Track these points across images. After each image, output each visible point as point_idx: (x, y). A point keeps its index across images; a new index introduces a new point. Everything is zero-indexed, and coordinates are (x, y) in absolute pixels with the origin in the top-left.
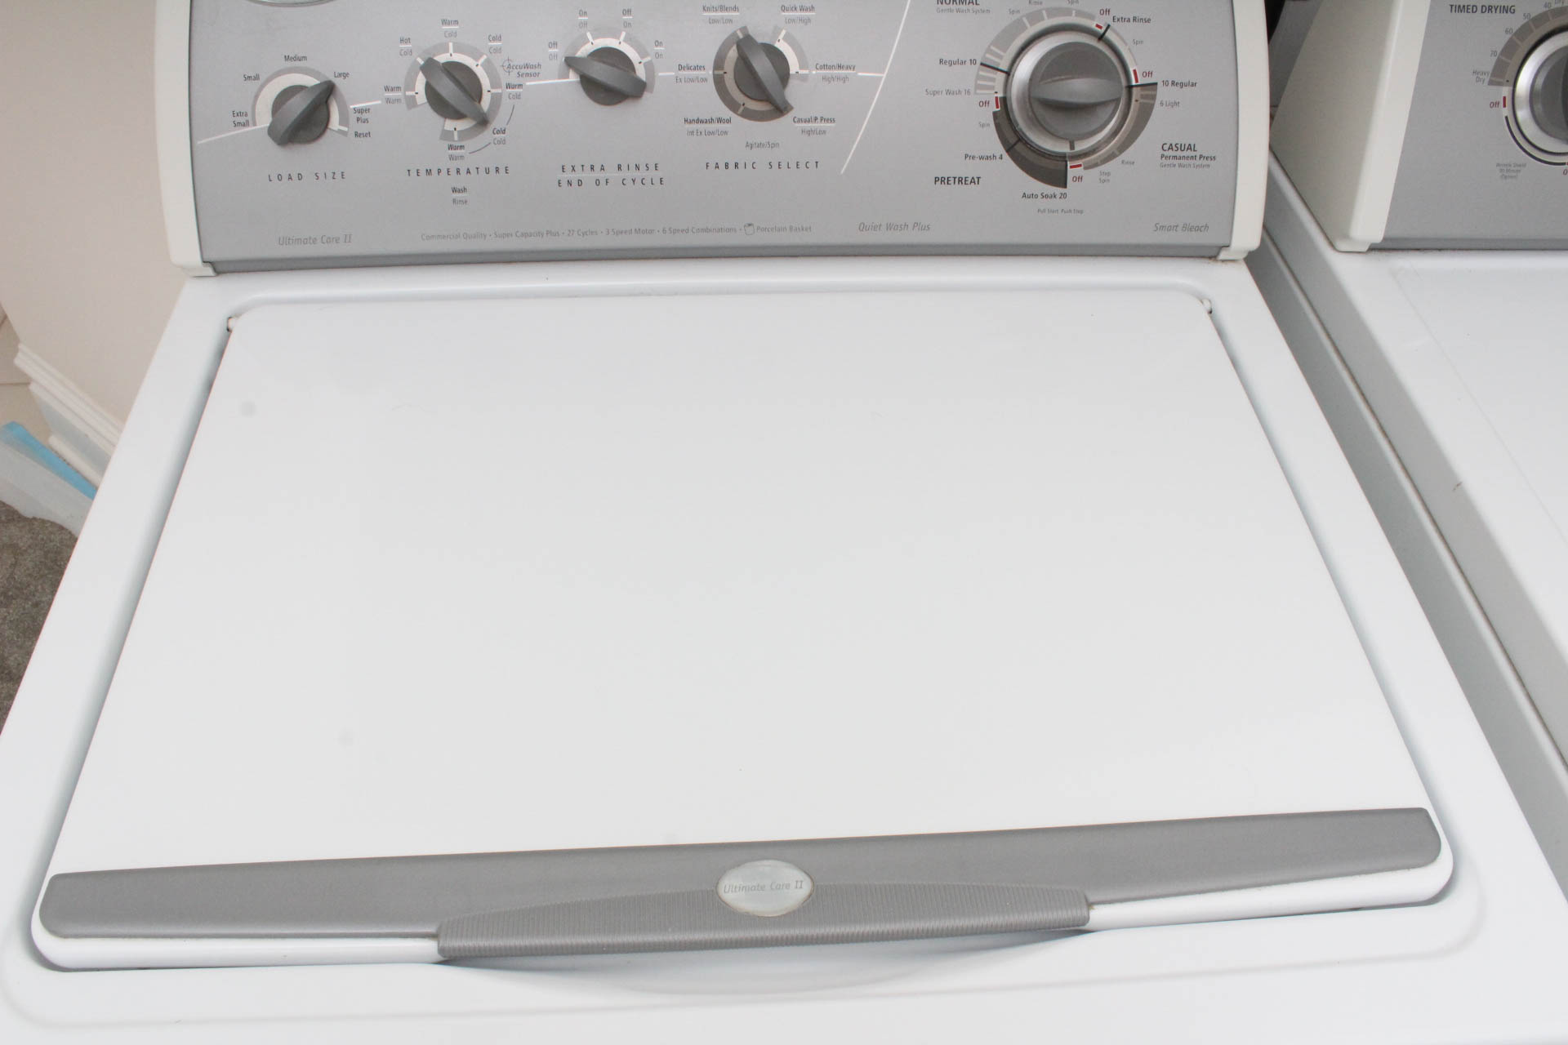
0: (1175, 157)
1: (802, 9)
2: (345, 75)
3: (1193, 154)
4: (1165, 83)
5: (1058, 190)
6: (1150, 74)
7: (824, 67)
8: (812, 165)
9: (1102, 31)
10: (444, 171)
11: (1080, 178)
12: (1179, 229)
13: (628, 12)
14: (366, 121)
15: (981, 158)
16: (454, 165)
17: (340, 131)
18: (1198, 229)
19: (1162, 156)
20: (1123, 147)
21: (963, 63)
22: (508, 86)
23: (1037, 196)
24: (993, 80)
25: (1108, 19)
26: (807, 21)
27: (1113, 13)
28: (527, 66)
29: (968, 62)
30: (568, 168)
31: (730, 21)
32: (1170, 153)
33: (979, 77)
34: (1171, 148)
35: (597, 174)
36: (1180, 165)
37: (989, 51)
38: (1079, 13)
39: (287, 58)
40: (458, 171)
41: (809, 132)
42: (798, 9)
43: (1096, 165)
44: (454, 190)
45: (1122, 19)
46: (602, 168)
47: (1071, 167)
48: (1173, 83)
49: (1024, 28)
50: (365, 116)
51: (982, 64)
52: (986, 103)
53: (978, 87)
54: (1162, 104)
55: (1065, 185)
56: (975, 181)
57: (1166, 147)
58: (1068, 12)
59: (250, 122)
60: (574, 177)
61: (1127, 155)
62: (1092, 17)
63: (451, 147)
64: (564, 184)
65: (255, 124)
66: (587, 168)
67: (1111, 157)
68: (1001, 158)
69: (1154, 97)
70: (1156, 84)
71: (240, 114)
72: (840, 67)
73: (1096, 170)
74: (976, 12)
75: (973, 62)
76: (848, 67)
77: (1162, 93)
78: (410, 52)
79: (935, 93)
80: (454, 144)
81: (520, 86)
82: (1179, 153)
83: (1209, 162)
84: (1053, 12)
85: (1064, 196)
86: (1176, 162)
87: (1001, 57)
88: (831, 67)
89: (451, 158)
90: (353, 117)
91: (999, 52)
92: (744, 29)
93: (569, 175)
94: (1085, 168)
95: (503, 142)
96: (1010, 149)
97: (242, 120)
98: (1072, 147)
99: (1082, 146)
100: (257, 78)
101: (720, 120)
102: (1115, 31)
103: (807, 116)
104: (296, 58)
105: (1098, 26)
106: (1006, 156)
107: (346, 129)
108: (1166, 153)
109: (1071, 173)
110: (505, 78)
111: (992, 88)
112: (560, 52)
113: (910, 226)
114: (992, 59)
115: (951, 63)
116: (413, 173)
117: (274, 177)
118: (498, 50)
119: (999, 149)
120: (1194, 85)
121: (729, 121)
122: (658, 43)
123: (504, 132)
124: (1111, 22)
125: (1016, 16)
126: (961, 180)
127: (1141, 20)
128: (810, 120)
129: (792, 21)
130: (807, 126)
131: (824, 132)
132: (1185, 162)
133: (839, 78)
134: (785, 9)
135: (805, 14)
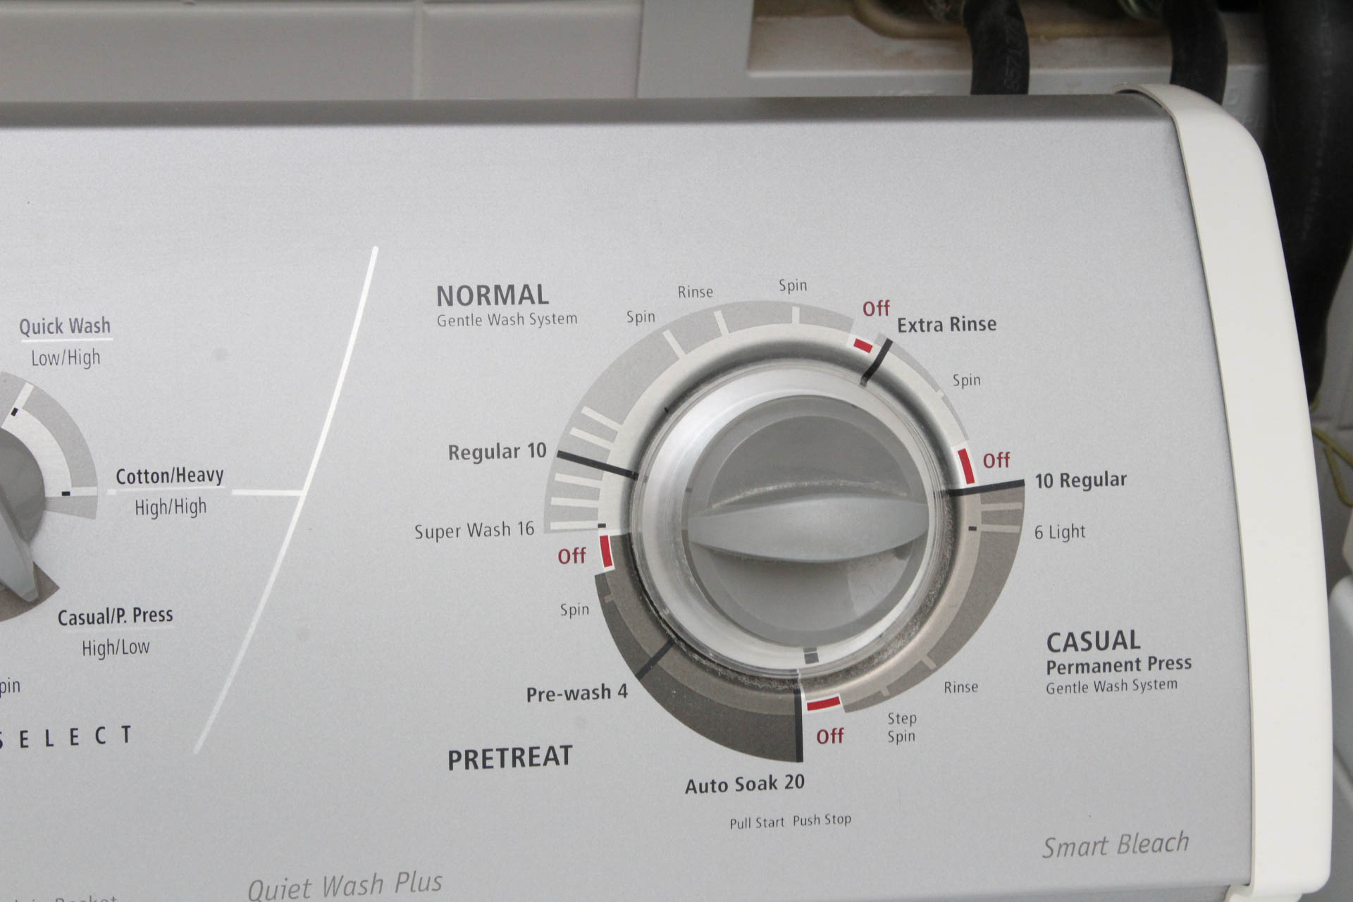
0: (1083, 667)
1: (76, 327)
3: (1131, 655)
4: (1044, 481)
5: (780, 769)
6: (1003, 458)
7: (135, 478)
8: (113, 735)
9: (871, 356)
11: (838, 734)
12: (1111, 848)
15: (571, 695)
18: (1162, 845)
19: (1051, 666)
20: (945, 650)
21: (512, 453)
23: (724, 787)
24: (594, 494)
25: (884, 327)
26: (92, 358)
27: (897, 310)
29: (525, 452)
32: (1071, 657)
33: (554, 489)
34: (1071, 642)
36: (1099, 687)
37: (579, 420)
38: (810, 315)
41: (105, 649)
42: (66, 328)
43: (876, 699)
45: (921, 325)
47: (812, 706)
48: (1064, 479)
49: (672, 358)
51: (562, 455)
52: (578, 554)
53: (553, 513)
54: (1038, 533)
55: (799, 758)
56: (558, 755)
57: (1058, 643)
58: (779, 313)
61: (954, 669)
62: (844, 324)
67: (914, 675)
68: (624, 692)
69: (1017, 518)
70: (1020, 483)
72: (181, 475)
73: (879, 711)
74: (541, 321)
75: (537, 450)
76: (204, 476)
77: (1036, 503)
79: (439, 534)
82: (1094, 656)
83: (1174, 674)
84: (740, 315)
85: (798, 781)
86: (1088, 678)
87: (611, 435)
88: (162, 477)
91: (604, 421)
94: (849, 708)
96: (645, 671)
98: (812, 658)
99: (832, 655)
102: (904, 356)
103: (97, 608)
105: (859, 344)
106: (635, 686)
108: (1059, 658)
109: (812, 722)
111: (591, 514)
113: (390, 882)
114: (587, 442)
115: (480, 455)
119: (619, 671)
120: (1119, 481)
124: (892, 334)
125: (646, 328)
126: (520, 756)
127: (971, 325)
128: (104, 618)
129: (52, 359)
130: (97, 633)
131: (144, 648)
132: (1110, 677)
133: (179, 506)
134: (28, 328)
135: (84, 342)
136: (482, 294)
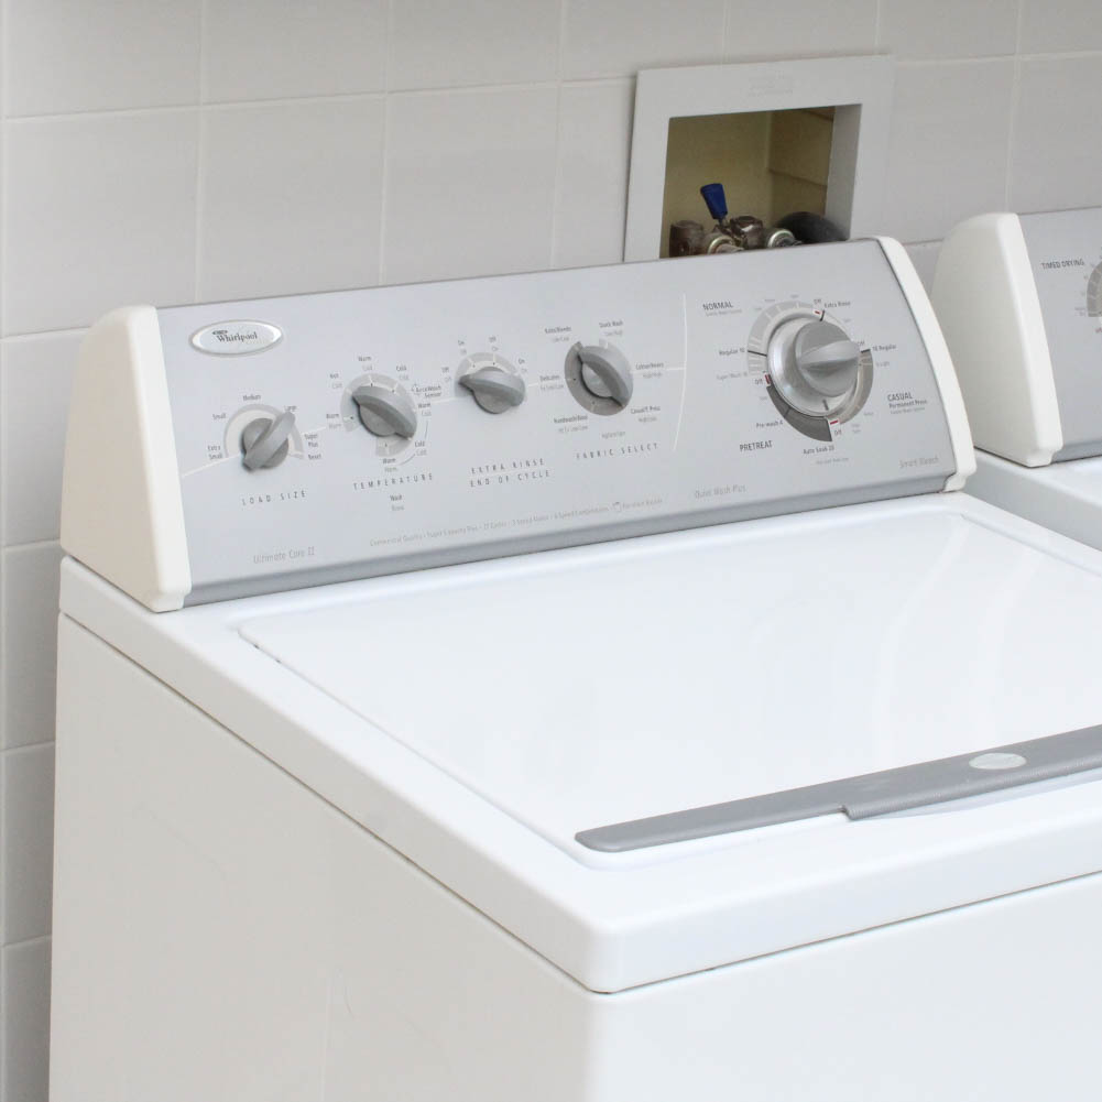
0: (899, 405)
1: (614, 324)
2: (294, 408)
3: (910, 400)
4: (875, 349)
5: (827, 444)
6: (863, 343)
7: (642, 367)
8: (652, 447)
9: (820, 316)
10: (382, 483)
11: (839, 432)
12: (918, 463)
13: (493, 339)
14: (316, 445)
15: (768, 425)
16: (389, 476)
17: (296, 456)
18: (931, 461)
19: (891, 405)
20: (861, 403)
21: (736, 352)
22: (420, 406)
23: (813, 451)
24: (757, 362)
25: (820, 307)
26: (620, 333)
27: (823, 302)
28: (430, 389)
29: (739, 351)
30: (476, 470)
31: (567, 339)
32: (895, 402)
33: (750, 362)
34: (894, 399)
35: (499, 473)
36: (905, 411)
37: (750, 341)
38: (802, 305)
39: (245, 398)
40: (393, 481)
41: (645, 420)
42: (612, 324)
43: (847, 420)
44: (393, 498)
45: (830, 305)
46: (502, 468)
47: (831, 424)
48: (881, 348)
49: (769, 321)
50: (314, 441)
51: (748, 351)
52: (760, 381)
53: (751, 369)
54: (878, 365)
55: (830, 440)
56: (768, 444)
57: (891, 398)
58: (792, 305)
59: (224, 455)
60: (482, 477)
61: (866, 408)
62: (811, 307)
63: (385, 461)
64: (475, 483)
65: (227, 455)
66: (491, 468)
67: (856, 412)
68: (781, 423)
69: (871, 360)
70: (868, 350)
71: (214, 448)
72: (653, 365)
73: (848, 423)
74: (732, 312)
75: (742, 350)
76: (659, 365)
77: (874, 354)
78: (340, 385)
79: (723, 378)
80: (388, 458)
81: (429, 405)
82: (901, 401)
83: (923, 405)
84: (785, 306)
85: (832, 448)
86: (901, 408)
87: (759, 344)
88: (647, 367)
89: (387, 470)
90: (305, 442)
91: (756, 340)
92: (579, 343)
93: (478, 476)
94: (841, 423)
95: (424, 452)
96: (785, 416)
97: (216, 453)
98: (827, 408)
99: (834, 404)
100: (224, 416)
101: (580, 418)
102: (829, 315)
103: (643, 408)
104: (252, 398)
105: (816, 312)
106: (784, 421)
107: (300, 453)
108: (892, 403)
109: (833, 428)
110: (417, 400)
111: (761, 368)
112: (454, 375)
113: (731, 489)
114: (753, 346)
115: (728, 353)
116: (359, 486)
117: (247, 500)
118: (406, 378)
119: (779, 417)
121: (585, 418)
122: (522, 361)
123: (422, 444)
124: (824, 308)
125: (760, 312)
126: (759, 445)
127: (844, 304)
128: (642, 411)
129: (610, 334)
130: (642, 415)
131: (654, 419)
132: (907, 408)
133: (655, 375)
134: (602, 326)
135: (618, 328)
136: (715, 305)
